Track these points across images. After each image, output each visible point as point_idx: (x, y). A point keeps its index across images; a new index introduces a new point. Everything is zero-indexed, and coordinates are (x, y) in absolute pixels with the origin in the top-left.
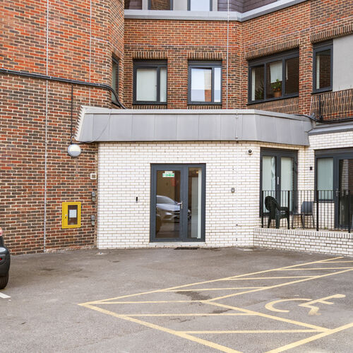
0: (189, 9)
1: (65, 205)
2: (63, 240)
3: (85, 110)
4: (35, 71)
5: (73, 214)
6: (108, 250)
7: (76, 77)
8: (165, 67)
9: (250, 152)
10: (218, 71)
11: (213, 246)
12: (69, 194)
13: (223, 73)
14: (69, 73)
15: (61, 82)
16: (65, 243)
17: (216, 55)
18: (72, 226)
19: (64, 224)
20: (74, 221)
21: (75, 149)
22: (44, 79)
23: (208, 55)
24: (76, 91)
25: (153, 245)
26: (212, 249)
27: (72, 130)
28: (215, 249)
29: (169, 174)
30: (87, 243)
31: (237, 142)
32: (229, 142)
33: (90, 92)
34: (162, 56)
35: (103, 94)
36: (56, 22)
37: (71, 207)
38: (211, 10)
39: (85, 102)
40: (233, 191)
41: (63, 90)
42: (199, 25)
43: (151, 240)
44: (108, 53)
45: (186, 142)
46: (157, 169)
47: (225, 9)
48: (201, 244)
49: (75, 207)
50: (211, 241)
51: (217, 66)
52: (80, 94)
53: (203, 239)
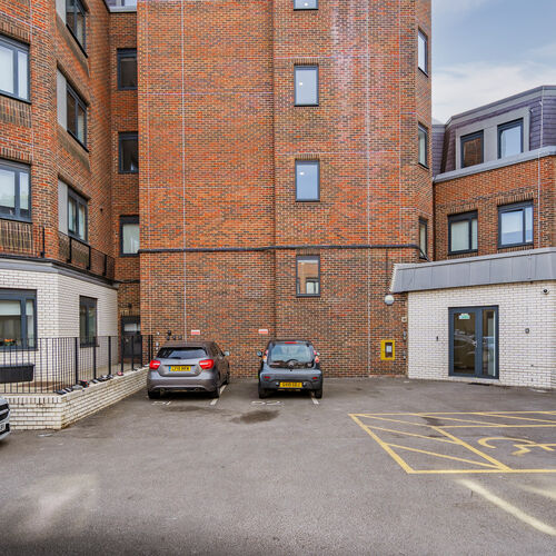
0: (500, 157)
1: (383, 342)
2: (382, 369)
3: (397, 266)
4: (361, 243)
5: (389, 349)
6: (415, 380)
7: (389, 242)
8: (476, 218)
9: (545, 291)
10: (529, 211)
11: (507, 384)
12: (386, 334)
13: (534, 212)
14: (385, 240)
15: (379, 248)
16: (383, 372)
17: (526, 195)
18: (389, 358)
19: (383, 357)
20: (389, 354)
21: (389, 299)
22: (366, 248)
23: (518, 197)
24: (390, 253)
25: (451, 378)
26: (504, 387)
27: (388, 284)
28: (508, 387)
29: (464, 316)
30: (400, 372)
31: (532, 282)
32: (522, 283)
33: (400, 252)
34: (472, 208)
35: (411, 252)
36: (374, 203)
37: (387, 344)
38: (522, 151)
39: (397, 261)
40: (527, 331)
41: (380, 254)
42: (508, 171)
43: (450, 375)
44: (415, 218)
45: (479, 286)
46: (454, 312)
47: (538, 146)
48: (495, 382)
49: (390, 344)
50: (505, 380)
51: (529, 206)
52: (393, 255)
53: (497, 377)
